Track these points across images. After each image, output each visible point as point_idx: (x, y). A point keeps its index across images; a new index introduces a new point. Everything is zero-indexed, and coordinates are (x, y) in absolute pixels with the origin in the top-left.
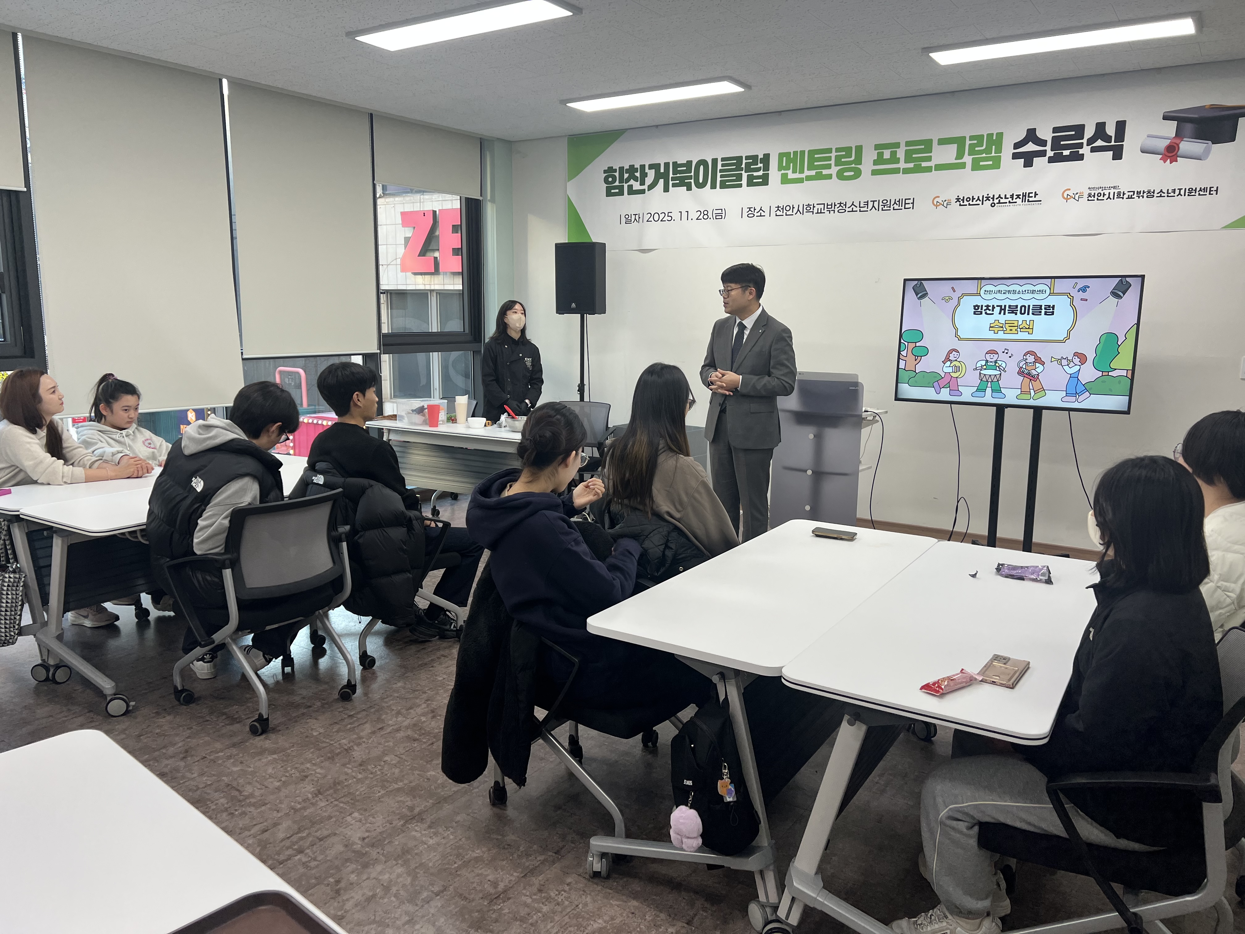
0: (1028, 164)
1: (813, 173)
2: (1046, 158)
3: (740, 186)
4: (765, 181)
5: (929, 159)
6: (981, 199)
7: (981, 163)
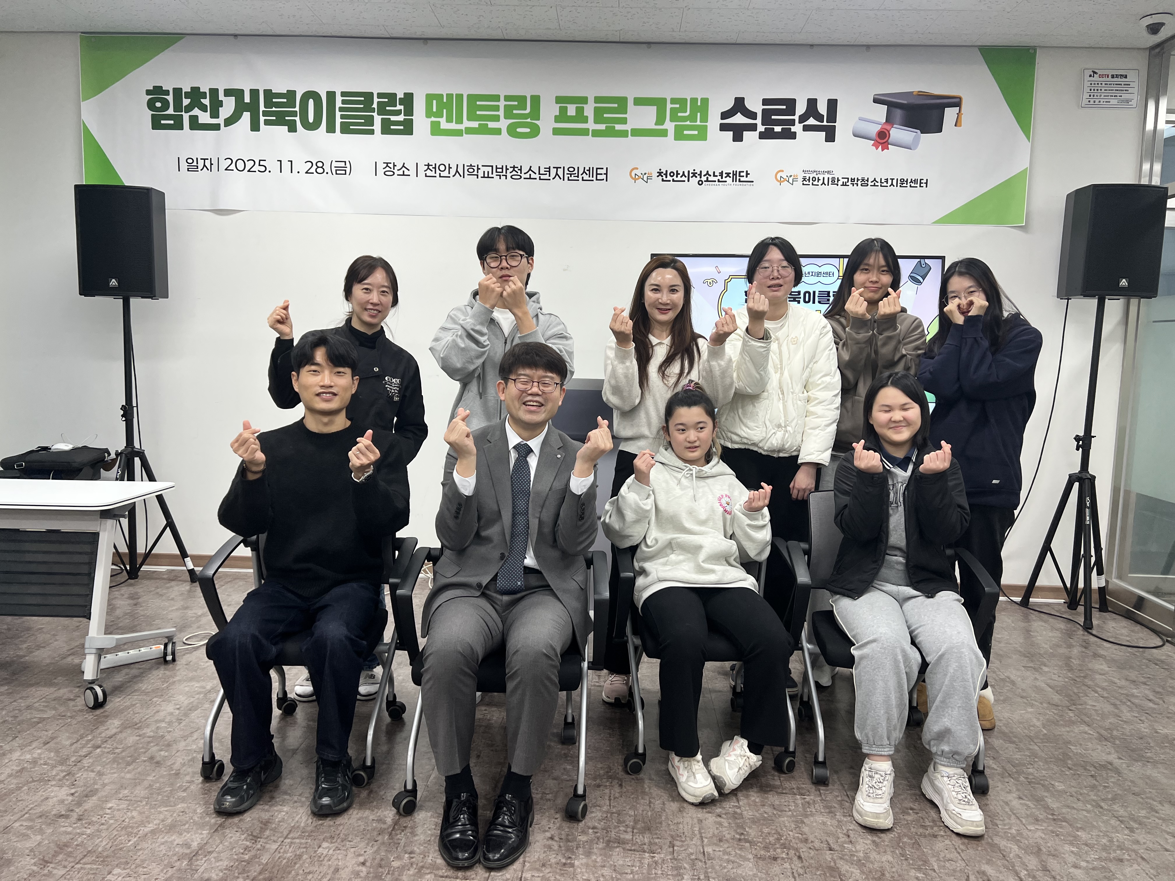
0: (738, 138)
1: (475, 124)
2: (757, 133)
3: (372, 132)
4: (407, 129)
5: (624, 121)
6: (686, 174)
7: (685, 132)
